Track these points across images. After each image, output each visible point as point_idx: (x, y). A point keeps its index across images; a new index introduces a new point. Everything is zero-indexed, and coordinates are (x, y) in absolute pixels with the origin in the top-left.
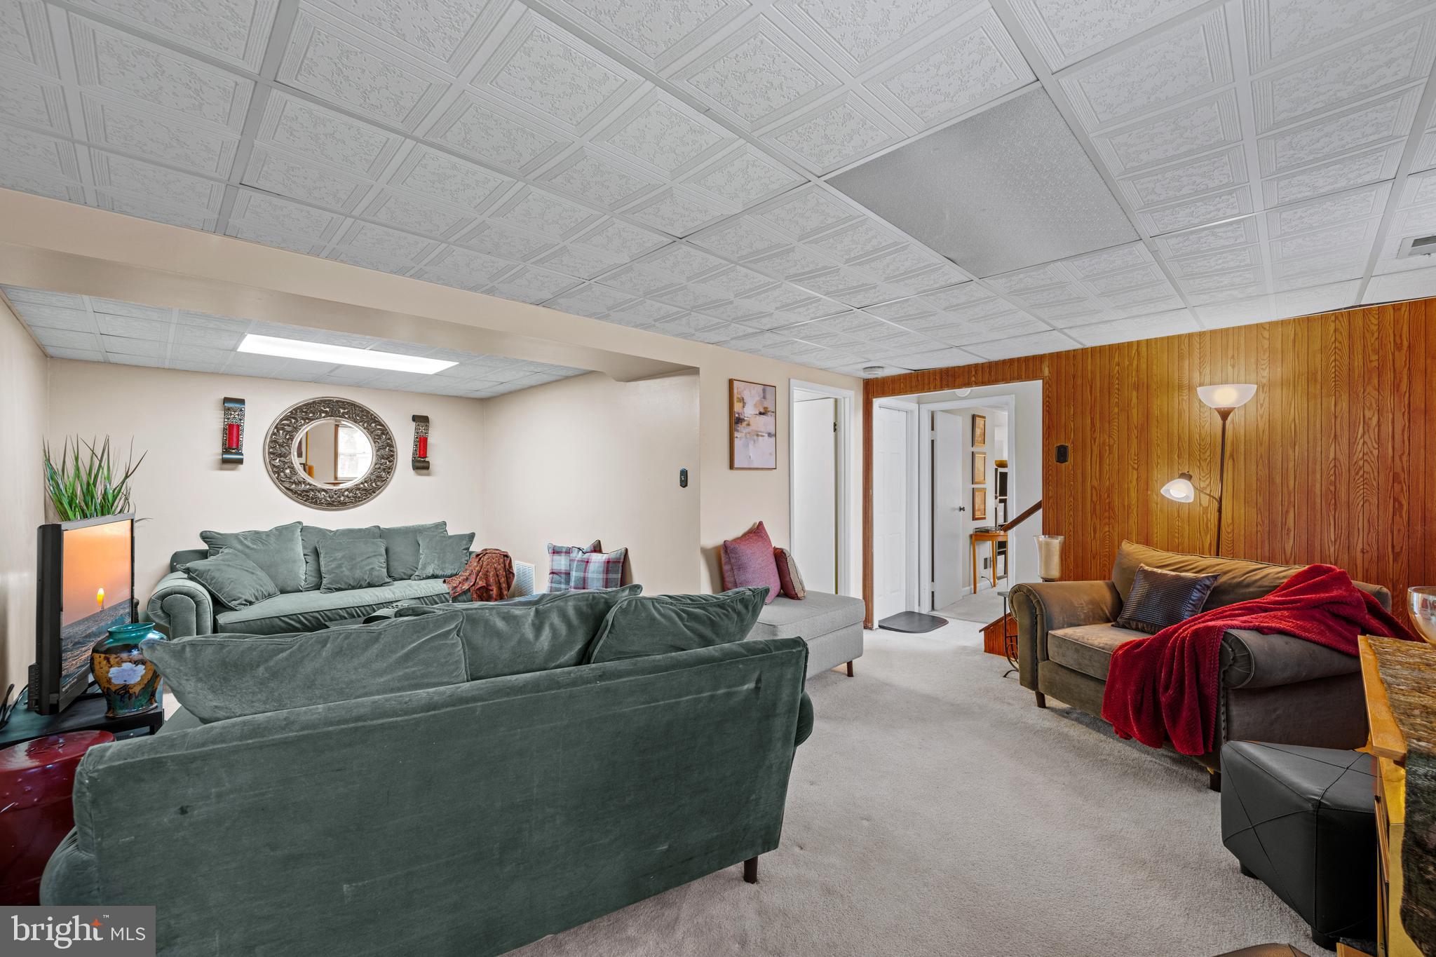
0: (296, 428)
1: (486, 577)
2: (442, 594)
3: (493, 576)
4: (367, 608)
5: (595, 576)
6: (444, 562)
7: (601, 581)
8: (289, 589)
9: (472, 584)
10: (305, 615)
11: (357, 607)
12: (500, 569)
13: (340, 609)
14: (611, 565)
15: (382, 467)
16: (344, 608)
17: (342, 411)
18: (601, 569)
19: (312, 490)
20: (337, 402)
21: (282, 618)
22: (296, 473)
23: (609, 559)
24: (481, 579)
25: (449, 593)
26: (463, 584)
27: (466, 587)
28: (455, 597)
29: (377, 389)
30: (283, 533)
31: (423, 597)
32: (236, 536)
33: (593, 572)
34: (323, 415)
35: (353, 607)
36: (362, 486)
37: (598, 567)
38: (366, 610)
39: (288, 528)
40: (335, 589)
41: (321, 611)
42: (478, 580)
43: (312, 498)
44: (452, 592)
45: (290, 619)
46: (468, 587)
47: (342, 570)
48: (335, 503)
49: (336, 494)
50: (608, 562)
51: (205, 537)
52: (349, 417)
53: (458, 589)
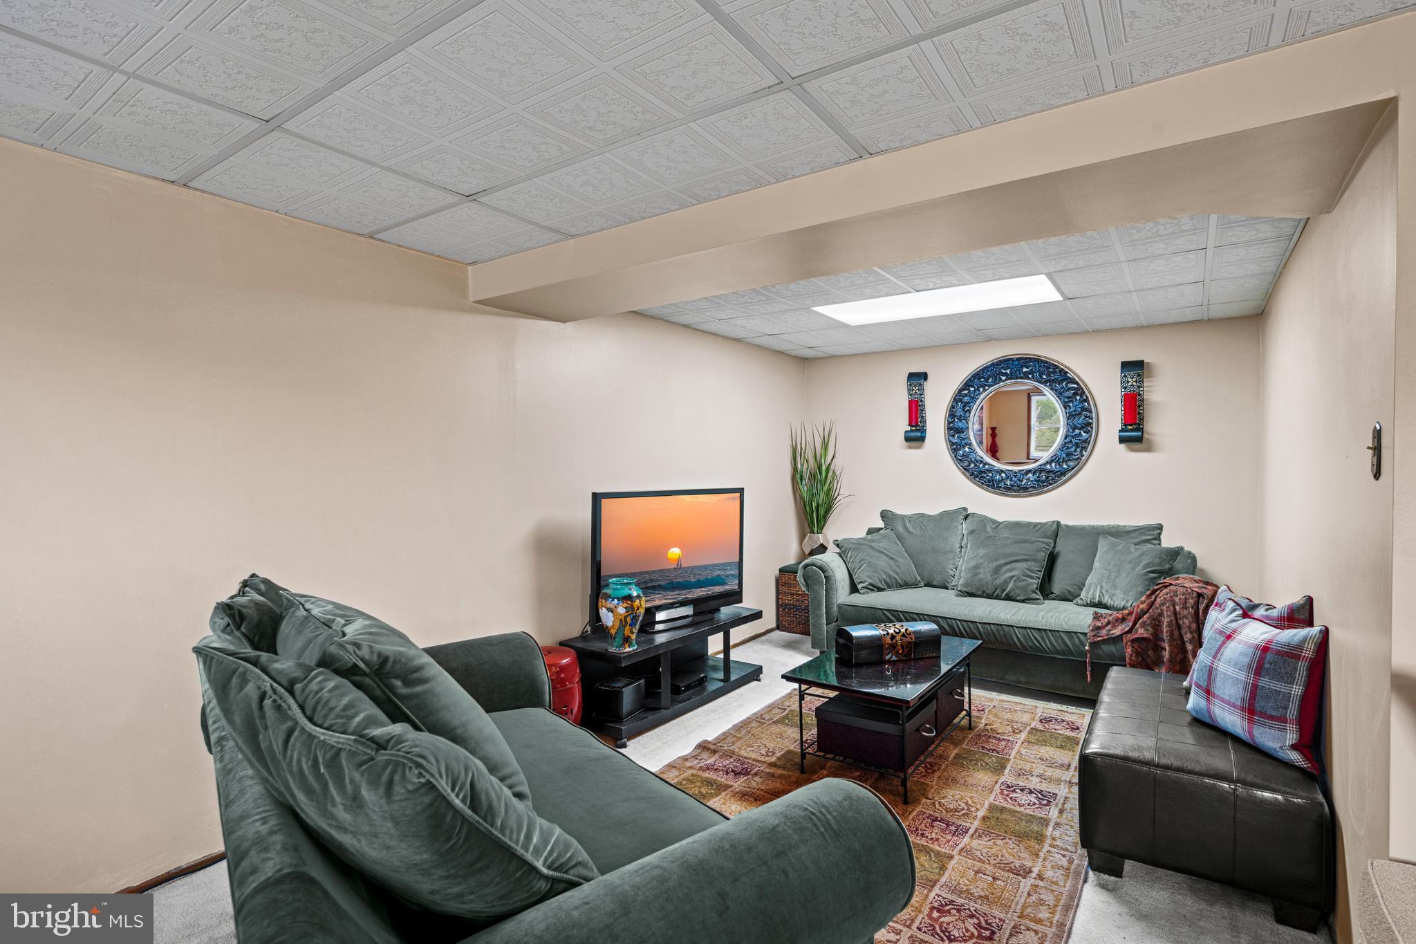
0: (973, 398)
1: (1156, 624)
2: (1076, 633)
3: (1169, 625)
4: (971, 625)
5: (1231, 671)
6: (1115, 586)
7: (1241, 686)
8: (935, 583)
9: (1127, 629)
10: (906, 614)
11: (959, 620)
12: (1185, 617)
13: (941, 617)
14: (1269, 656)
15: (1074, 440)
16: (945, 618)
17: (1025, 370)
18: (1246, 660)
19: (989, 471)
20: (1019, 359)
21: (885, 612)
22: (974, 451)
23: (1270, 641)
24: (1143, 625)
25: (1086, 634)
26: (1114, 627)
27: (1117, 632)
28: (1095, 643)
29: (1071, 334)
30: (947, 518)
31: (1045, 630)
32: (903, 517)
33: (1229, 662)
34: (1004, 378)
35: (954, 619)
36: (1048, 467)
37: (1242, 654)
38: (969, 627)
39: (950, 513)
40: (968, 593)
41: (921, 614)
42: (1137, 626)
43: (989, 481)
44: (1092, 634)
45: (891, 614)
46: (1120, 633)
47: (979, 571)
48: (1015, 488)
49: (1016, 477)
50: (1265, 649)
51: (884, 515)
52: (1033, 377)
53: (1104, 632)
